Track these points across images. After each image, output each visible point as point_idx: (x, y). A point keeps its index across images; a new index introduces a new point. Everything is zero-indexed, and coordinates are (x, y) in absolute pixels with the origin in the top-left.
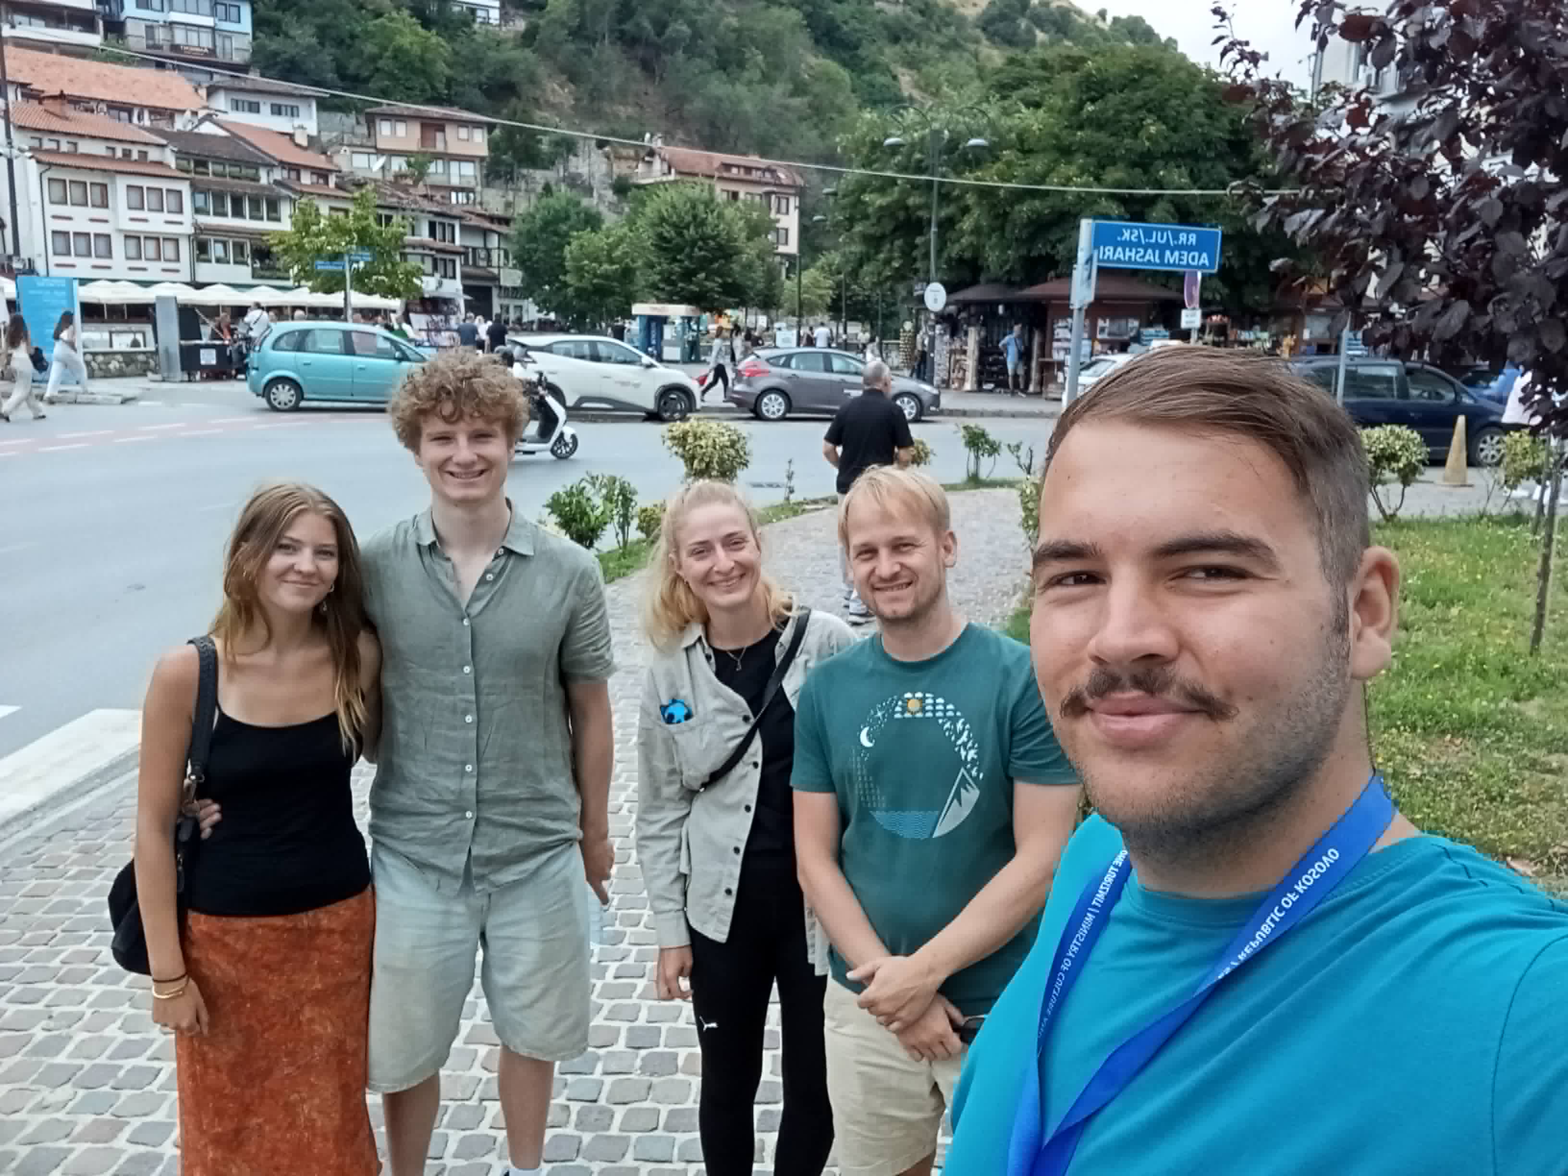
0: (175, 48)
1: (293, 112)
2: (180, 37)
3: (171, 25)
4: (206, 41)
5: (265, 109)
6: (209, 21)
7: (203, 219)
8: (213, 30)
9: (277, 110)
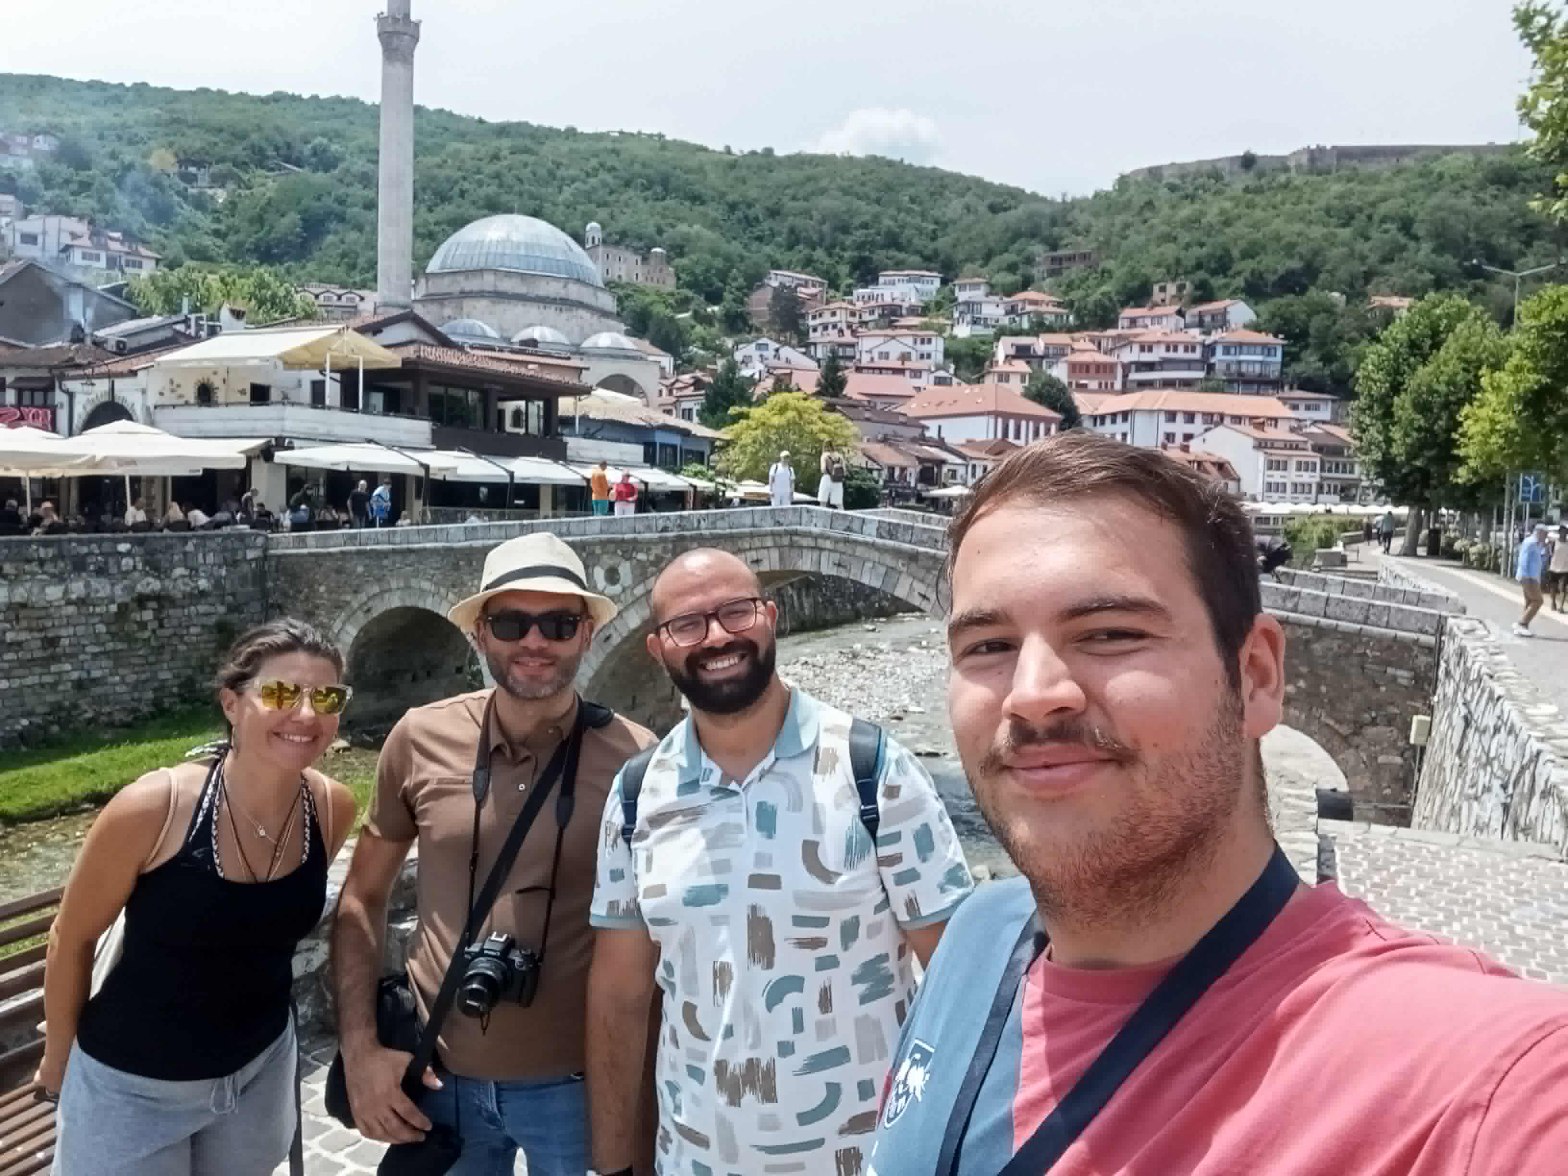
0: (1240, 374)
1: (1317, 408)
2: (1244, 368)
3: (1240, 363)
4: (1258, 368)
5: (1302, 407)
6: (1260, 358)
7: (1326, 474)
8: (1261, 363)
9: (1308, 408)
